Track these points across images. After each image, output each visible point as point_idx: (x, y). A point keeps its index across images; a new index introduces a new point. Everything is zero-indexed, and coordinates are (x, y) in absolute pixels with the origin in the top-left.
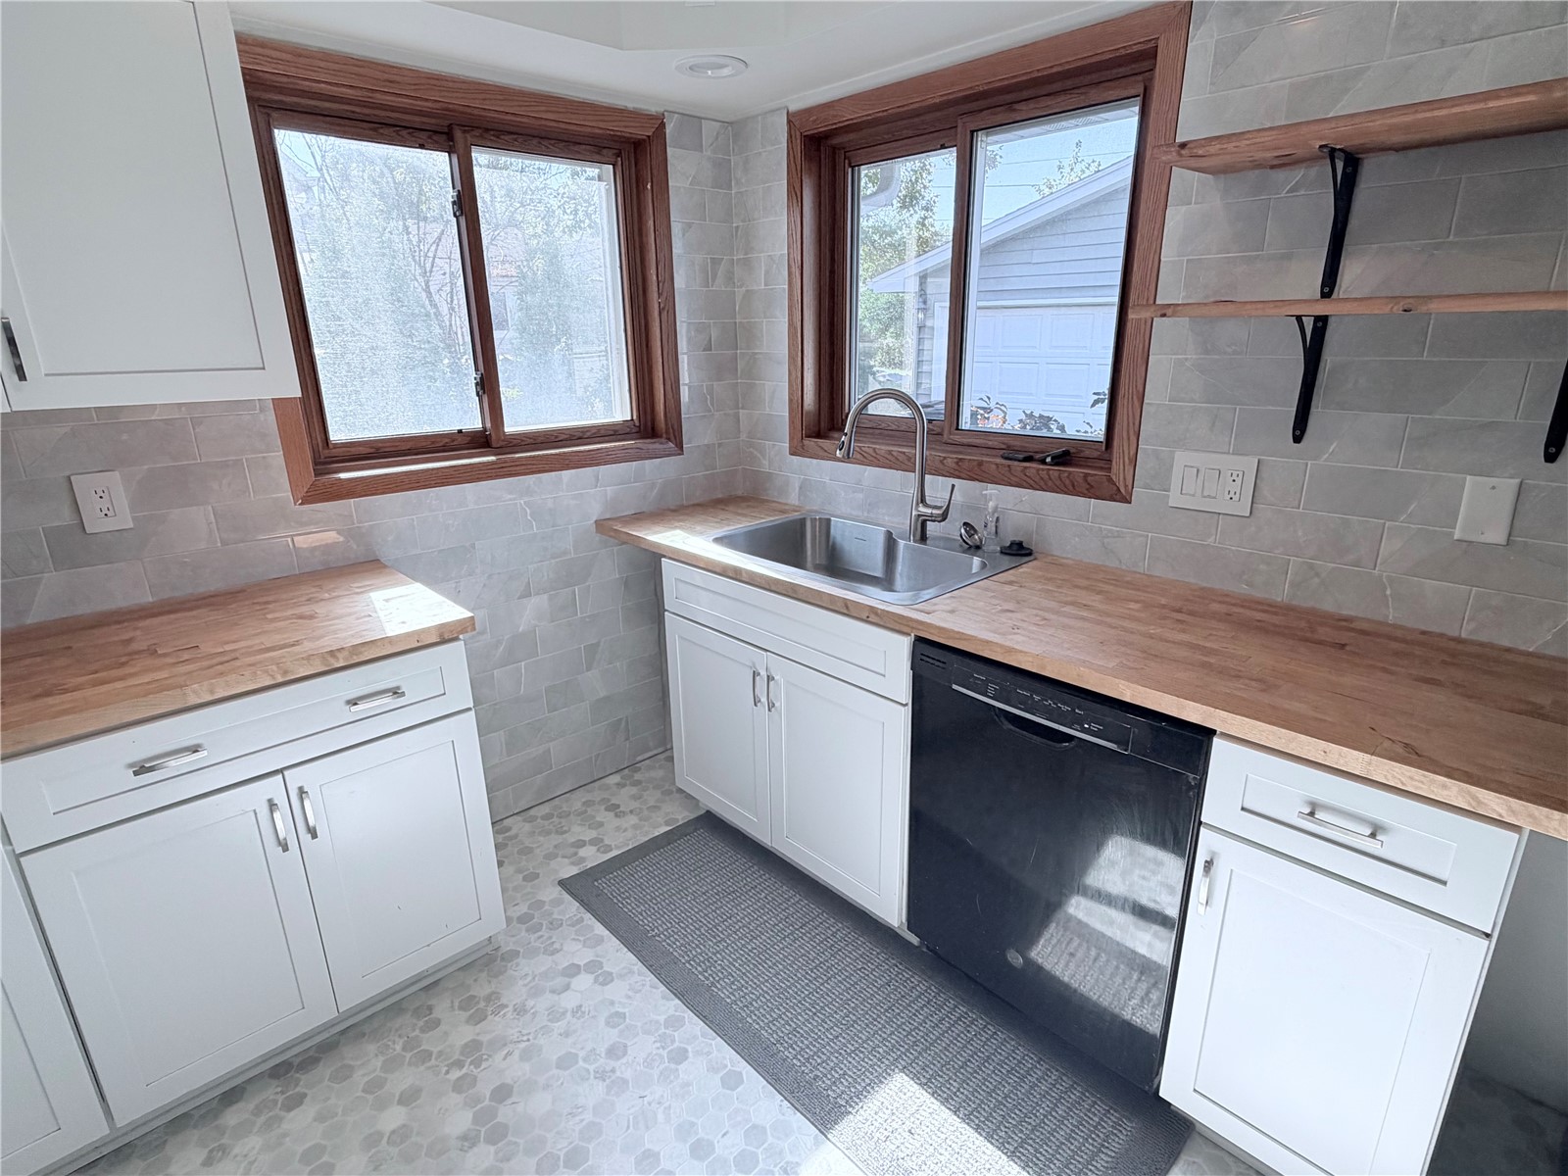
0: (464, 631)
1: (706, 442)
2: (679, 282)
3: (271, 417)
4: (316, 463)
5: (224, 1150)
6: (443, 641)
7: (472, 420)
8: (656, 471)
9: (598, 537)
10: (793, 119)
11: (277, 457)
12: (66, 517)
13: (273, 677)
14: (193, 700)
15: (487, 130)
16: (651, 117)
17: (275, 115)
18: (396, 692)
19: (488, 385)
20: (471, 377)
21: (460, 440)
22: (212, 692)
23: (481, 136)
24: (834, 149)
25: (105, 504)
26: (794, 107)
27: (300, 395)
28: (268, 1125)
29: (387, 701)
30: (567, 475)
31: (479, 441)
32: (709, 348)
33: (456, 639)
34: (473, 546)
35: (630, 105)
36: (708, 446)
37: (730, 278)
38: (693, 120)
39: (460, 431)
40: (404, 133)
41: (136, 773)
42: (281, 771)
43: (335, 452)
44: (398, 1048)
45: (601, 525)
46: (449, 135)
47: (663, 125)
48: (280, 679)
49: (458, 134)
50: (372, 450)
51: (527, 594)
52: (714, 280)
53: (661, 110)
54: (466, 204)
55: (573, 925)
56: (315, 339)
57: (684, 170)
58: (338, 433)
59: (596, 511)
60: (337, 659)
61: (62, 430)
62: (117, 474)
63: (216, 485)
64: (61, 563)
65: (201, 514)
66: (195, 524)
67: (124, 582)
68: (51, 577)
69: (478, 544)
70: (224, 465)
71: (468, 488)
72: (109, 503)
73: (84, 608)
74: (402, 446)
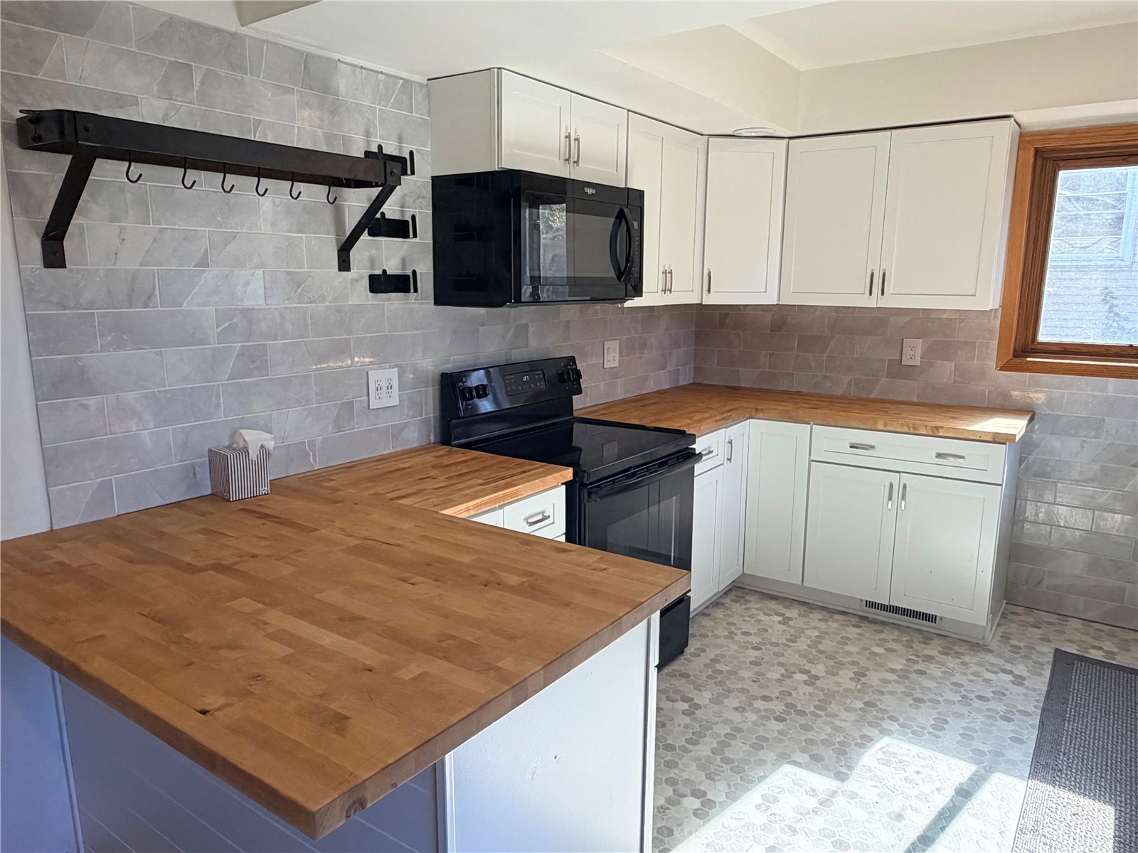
0: (1011, 441)
3: (997, 323)
4: (1019, 351)
5: (827, 620)
6: (994, 442)
11: (994, 344)
12: (897, 357)
13: (909, 429)
18: (962, 458)
22: (885, 426)
25: (912, 353)
28: (843, 625)
29: (955, 462)
33: (1005, 444)
34: (1103, 420)
39: (1131, 346)
41: (851, 447)
42: (899, 472)
43: (1037, 347)
44: (905, 639)
50: (1062, 349)
55: (1034, 663)
60: (938, 431)
61: (908, 319)
62: (921, 341)
63: (960, 353)
64: (889, 375)
65: (949, 366)
66: (945, 371)
67: (908, 389)
68: (884, 380)
69: (1107, 420)
70: (967, 343)
71: (1112, 381)
72: (914, 352)
73: (890, 397)
74: (1084, 349)
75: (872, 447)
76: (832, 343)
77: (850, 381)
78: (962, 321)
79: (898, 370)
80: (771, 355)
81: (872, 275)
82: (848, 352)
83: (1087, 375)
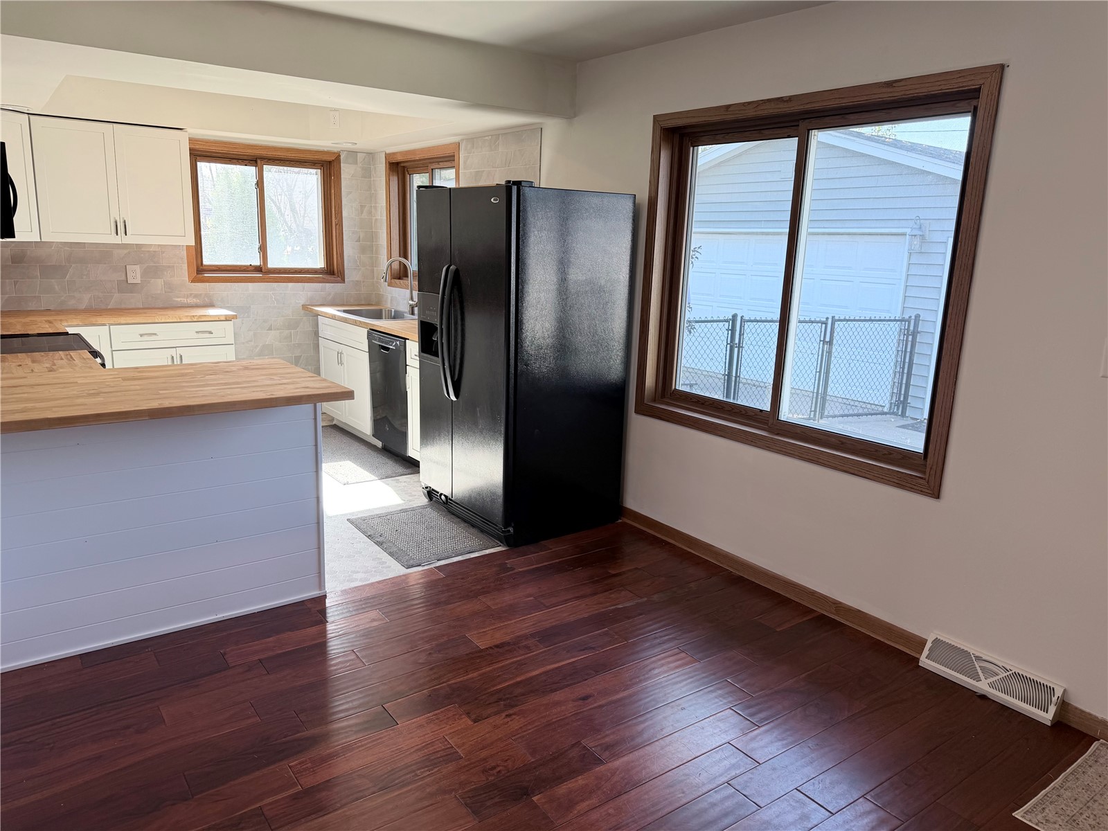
0: (233, 318)
1: (357, 279)
2: (345, 214)
3: (184, 253)
4: (197, 271)
6: (226, 321)
7: (256, 262)
8: (331, 288)
9: (303, 312)
10: (387, 156)
11: (185, 266)
12: (123, 278)
13: (177, 320)
14: (157, 321)
15: (270, 159)
16: (334, 153)
17: (198, 158)
18: (211, 333)
19: (263, 249)
20: (257, 245)
21: (251, 268)
22: (161, 320)
23: (267, 162)
24: (404, 167)
25: (134, 275)
26: (388, 151)
27: (194, 244)
29: (208, 335)
30: (290, 285)
31: (258, 269)
32: (358, 240)
33: (231, 320)
34: (250, 307)
35: (326, 149)
36: (357, 281)
37: (370, 213)
38: (353, 153)
39: (251, 265)
40: (240, 161)
42: (175, 347)
43: (204, 268)
45: (304, 307)
46: (256, 161)
47: (339, 156)
48: (179, 320)
49: (259, 161)
50: (218, 268)
51: (270, 329)
52: (362, 214)
53: (339, 150)
54: (260, 184)
56: (202, 229)
57: (347, 172)
58: (206, 262)
59: (302, 302)
60: (195, 318)
61: (126, 251)
62: (138, 266)
63: (166, 273)
64: (120, 291)
65: (160, 282)
66: (158, 285)
67: (135, 300)
68: (117, 295)
69: (252, 306)
70: (169, 267)
71: (250, 285)
72: (135, 274)
73: (123, 306)
74: (229, 268)
75: (155, 334)
76: (71, 270)
77: (90, 298)
78: (163, 252)
79: (125, 286)
80: (15, 283)
81: (116, 222)
82: (85, 277)
83: (238, 282)
